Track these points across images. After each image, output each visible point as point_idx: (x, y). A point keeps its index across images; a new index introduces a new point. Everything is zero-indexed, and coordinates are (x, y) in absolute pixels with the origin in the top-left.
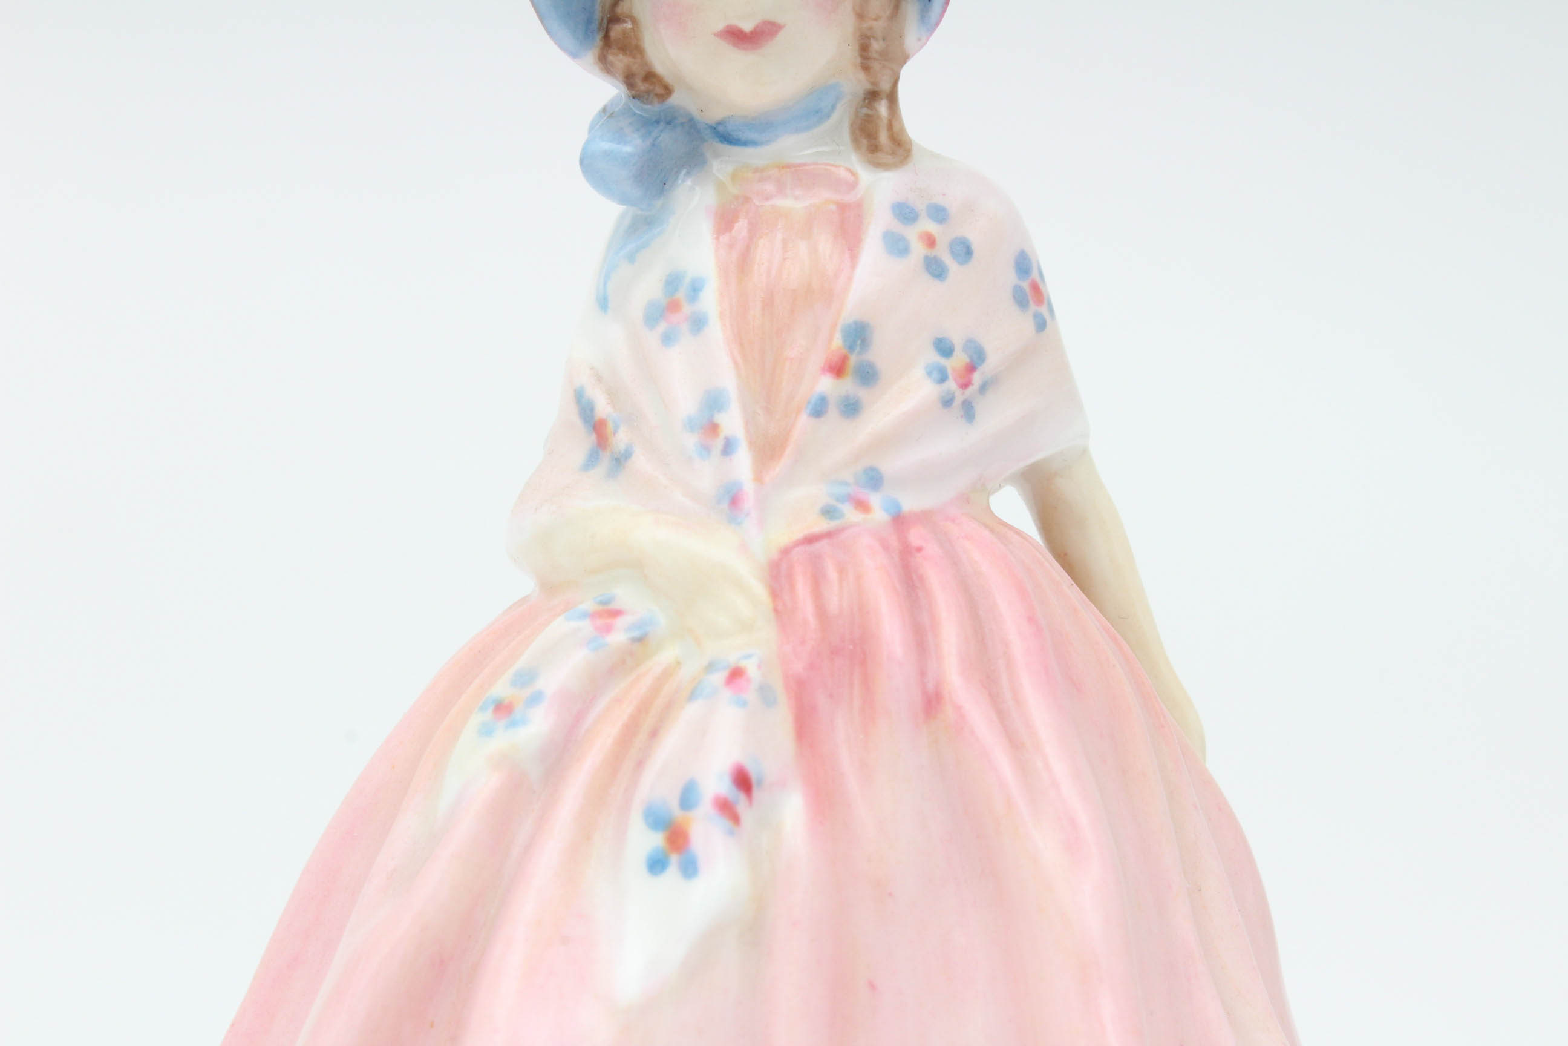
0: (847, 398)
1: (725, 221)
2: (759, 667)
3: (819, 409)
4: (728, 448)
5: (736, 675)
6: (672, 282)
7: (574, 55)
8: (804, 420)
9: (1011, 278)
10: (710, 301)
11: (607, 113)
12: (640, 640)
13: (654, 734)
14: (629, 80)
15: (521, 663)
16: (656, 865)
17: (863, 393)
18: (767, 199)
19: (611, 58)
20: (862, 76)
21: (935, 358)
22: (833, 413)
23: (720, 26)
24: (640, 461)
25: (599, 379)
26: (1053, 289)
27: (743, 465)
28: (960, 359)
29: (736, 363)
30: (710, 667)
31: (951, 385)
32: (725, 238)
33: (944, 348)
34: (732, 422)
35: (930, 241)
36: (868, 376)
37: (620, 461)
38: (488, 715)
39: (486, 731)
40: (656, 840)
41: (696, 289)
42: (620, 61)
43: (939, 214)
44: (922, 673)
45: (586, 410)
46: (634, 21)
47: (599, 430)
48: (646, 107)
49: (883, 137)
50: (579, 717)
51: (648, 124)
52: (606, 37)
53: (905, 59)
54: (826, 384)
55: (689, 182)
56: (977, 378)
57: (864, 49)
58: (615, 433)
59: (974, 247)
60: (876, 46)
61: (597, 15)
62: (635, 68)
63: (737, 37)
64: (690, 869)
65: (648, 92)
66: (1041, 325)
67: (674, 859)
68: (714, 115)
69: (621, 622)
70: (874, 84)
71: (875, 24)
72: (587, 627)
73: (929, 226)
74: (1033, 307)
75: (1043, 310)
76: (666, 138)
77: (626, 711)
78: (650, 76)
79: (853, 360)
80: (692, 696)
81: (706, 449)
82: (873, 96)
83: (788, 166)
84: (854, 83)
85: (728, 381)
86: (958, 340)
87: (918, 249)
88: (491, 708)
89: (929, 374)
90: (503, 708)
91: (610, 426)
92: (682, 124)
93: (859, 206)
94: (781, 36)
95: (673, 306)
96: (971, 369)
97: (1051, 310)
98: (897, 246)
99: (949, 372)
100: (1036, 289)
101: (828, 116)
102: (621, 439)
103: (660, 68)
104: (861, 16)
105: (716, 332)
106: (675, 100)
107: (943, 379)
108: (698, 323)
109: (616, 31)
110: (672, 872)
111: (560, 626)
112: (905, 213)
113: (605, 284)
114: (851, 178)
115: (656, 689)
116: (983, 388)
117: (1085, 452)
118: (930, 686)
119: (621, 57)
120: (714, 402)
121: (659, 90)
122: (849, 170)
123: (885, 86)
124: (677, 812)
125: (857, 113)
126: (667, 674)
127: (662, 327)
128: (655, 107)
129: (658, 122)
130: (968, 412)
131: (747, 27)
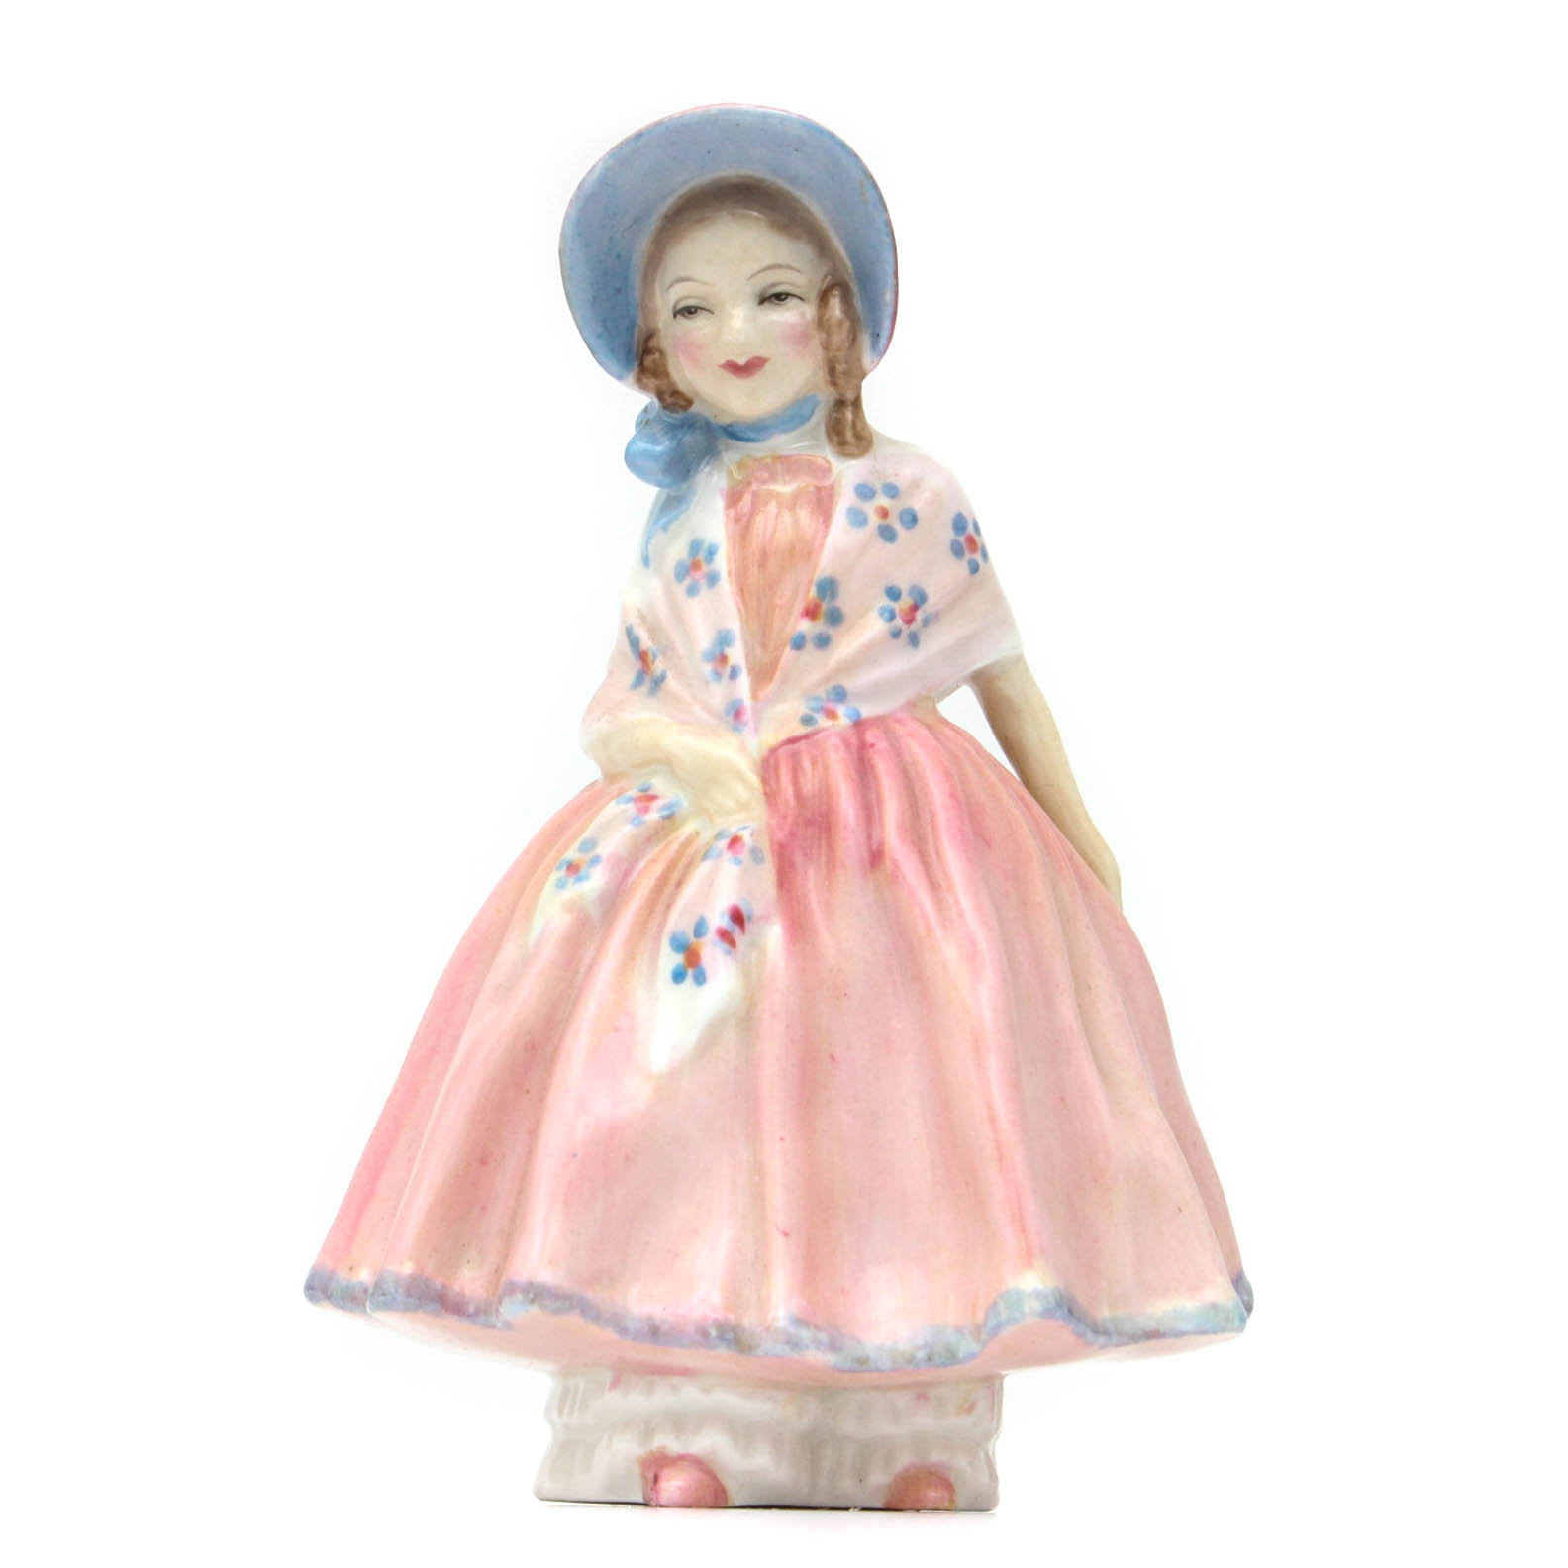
0: (820, 634)
1: (733, 498)
2: (752, 835)
3: (799, 644)
4: (734, 674)
5: (735, 842)
6: (695, 547)
7: (619, 378)
8: (788, 654)
9: (949, 534)
10: (722, 563)
11: (644, 422)
12: (670, 817)
13: (679, 884)
14: (660, 395)
15: (586, 835)
16: (678, 977)
17: (831, 631)
18: (764, 482)
19: (645, 381)
20: (832, 389)
21: (885, 601)
22: (810, 647)
23: (723, 361)
24: (672, 683)
25: (643, 618)
26: (989, 538)
27: (744, 685)
28: (906, 601)
29: (739, 609)
30: (719, 836)
31: (899, 622)
32: (732, 513)
33: (893, 594)
34: (737, 654)
35: (884, 513)
36: (835, 618)
37: (658, 682)
38: (562, 873)
39: (561, 885)
40: (678, 959)
41: (711, 553)
42: (652, 382)
43: (892, 491)
44: (869, 837)
45: (634, 642)
46: (662, 353)
47: (643, 657)
48: (675, 415)
49: (849, 435)
50: (627, 873)
51: (673, 429)
52: (641, 364)
53: (864, 375)
54: (805, 626)
55: (707, 469)
56: (919, 615)
57: (832, 371)
58: (654, 661)
59: (919, 515)
60: (840, 368)
61: (634, 350)
62: (664, 388)
63: (735, 369)
64: (700, 979)
65: (675, 404)
66: (974, 569)
67: (690, 972)
68: (725, 420)
69: (656, 804)
70: (842, 395)
71: (838, 354)
72: (631, 807)
73: (883, 501)
74: (968, 556)
75: (978, 557)
76: (689, 439)
77: (658, 869)
78: (676, 393)
79: (824, 606)
80: (704, 858)
81: (718, 674)
82: (840, 404)
83: (780, 458)
84: (826, 395)
85: (735, 625)
86: (904, 587)
87: (874, 520)
88: (565, 868)
89: (881, 614)
90: (573, 868)
91: (651, 657)
92: (701, 427)
93: (832, 487)
94: (767, 366)
95: (695, 566)
96: (915, 608)
97: (985, 556)
98: (858, 518)
99: (897, 611)
100: (971, 541)
101: (808, 418)
102: (659, 666)
103: (682, 387)
104: (826, 346)
105: (726, 586)
106: (695, 408)
107: (892, 617)
108: (713, 579)
109: (649, 361)
110: (689, 980)
111: (613, 808)
112: (865, 492)
113: (647, 543)
114: (827, 466)
115: (680, 854)
116: (926, 622)
117: (1019, 659)
118: (875, 847)
119: (653, 380)
120: (723, 639)
121: (683, 403)
122: (824, 459)
123: (850, 396)
124: (693, 940)
125: (830, 416)
126: (688, 842)
127: (687, 582)
128: (680, 416)
129: (682, 426)
130: (914, 640)
131: (742, 361)
